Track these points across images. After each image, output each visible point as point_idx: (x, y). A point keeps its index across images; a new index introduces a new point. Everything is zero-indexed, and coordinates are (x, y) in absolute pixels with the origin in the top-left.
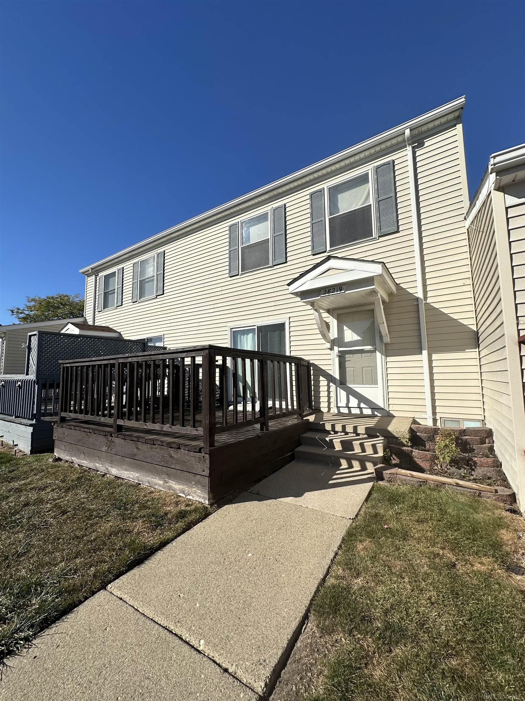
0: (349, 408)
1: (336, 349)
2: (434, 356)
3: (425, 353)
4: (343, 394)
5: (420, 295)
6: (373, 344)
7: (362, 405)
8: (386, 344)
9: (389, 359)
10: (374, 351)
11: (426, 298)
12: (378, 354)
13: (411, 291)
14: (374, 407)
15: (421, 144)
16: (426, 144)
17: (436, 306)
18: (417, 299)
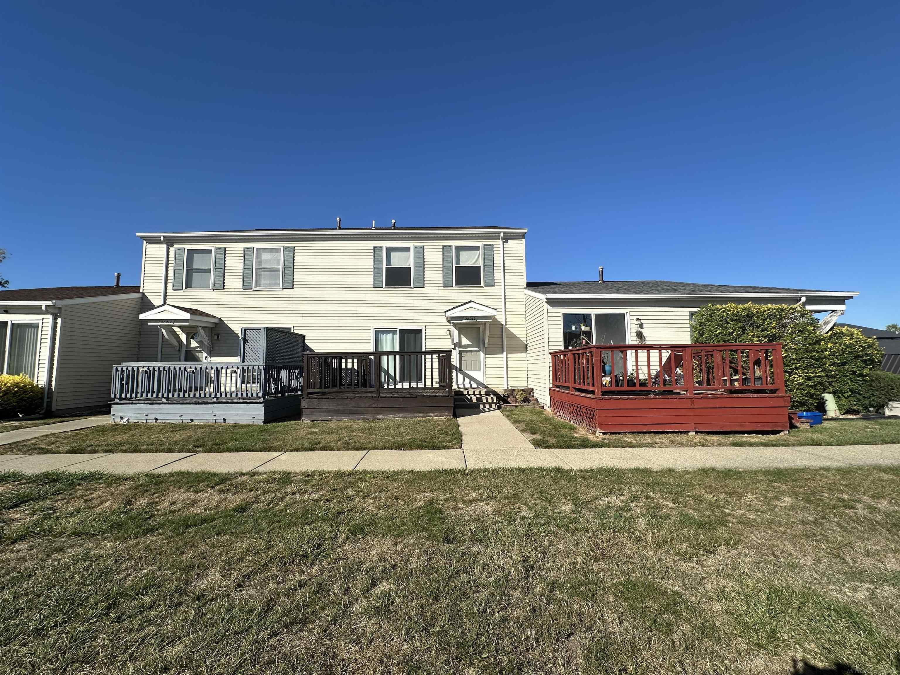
0: (464, 384)
1: (457, 348)
2: (509, 355)
3: (505, 353)
4: (461, 376)
5: (503, 323)
6: (479, 347)
7: (472, 382)
8: (486, 348)
9: (487, 356)
10: (479, 351)
11: (506, 325)
12: (481, 353)
13: (499, 320)
14: (479, 383)
15: (507, 242)
16: (509, 243)
17: (510, 329)
18: (502, 325)
